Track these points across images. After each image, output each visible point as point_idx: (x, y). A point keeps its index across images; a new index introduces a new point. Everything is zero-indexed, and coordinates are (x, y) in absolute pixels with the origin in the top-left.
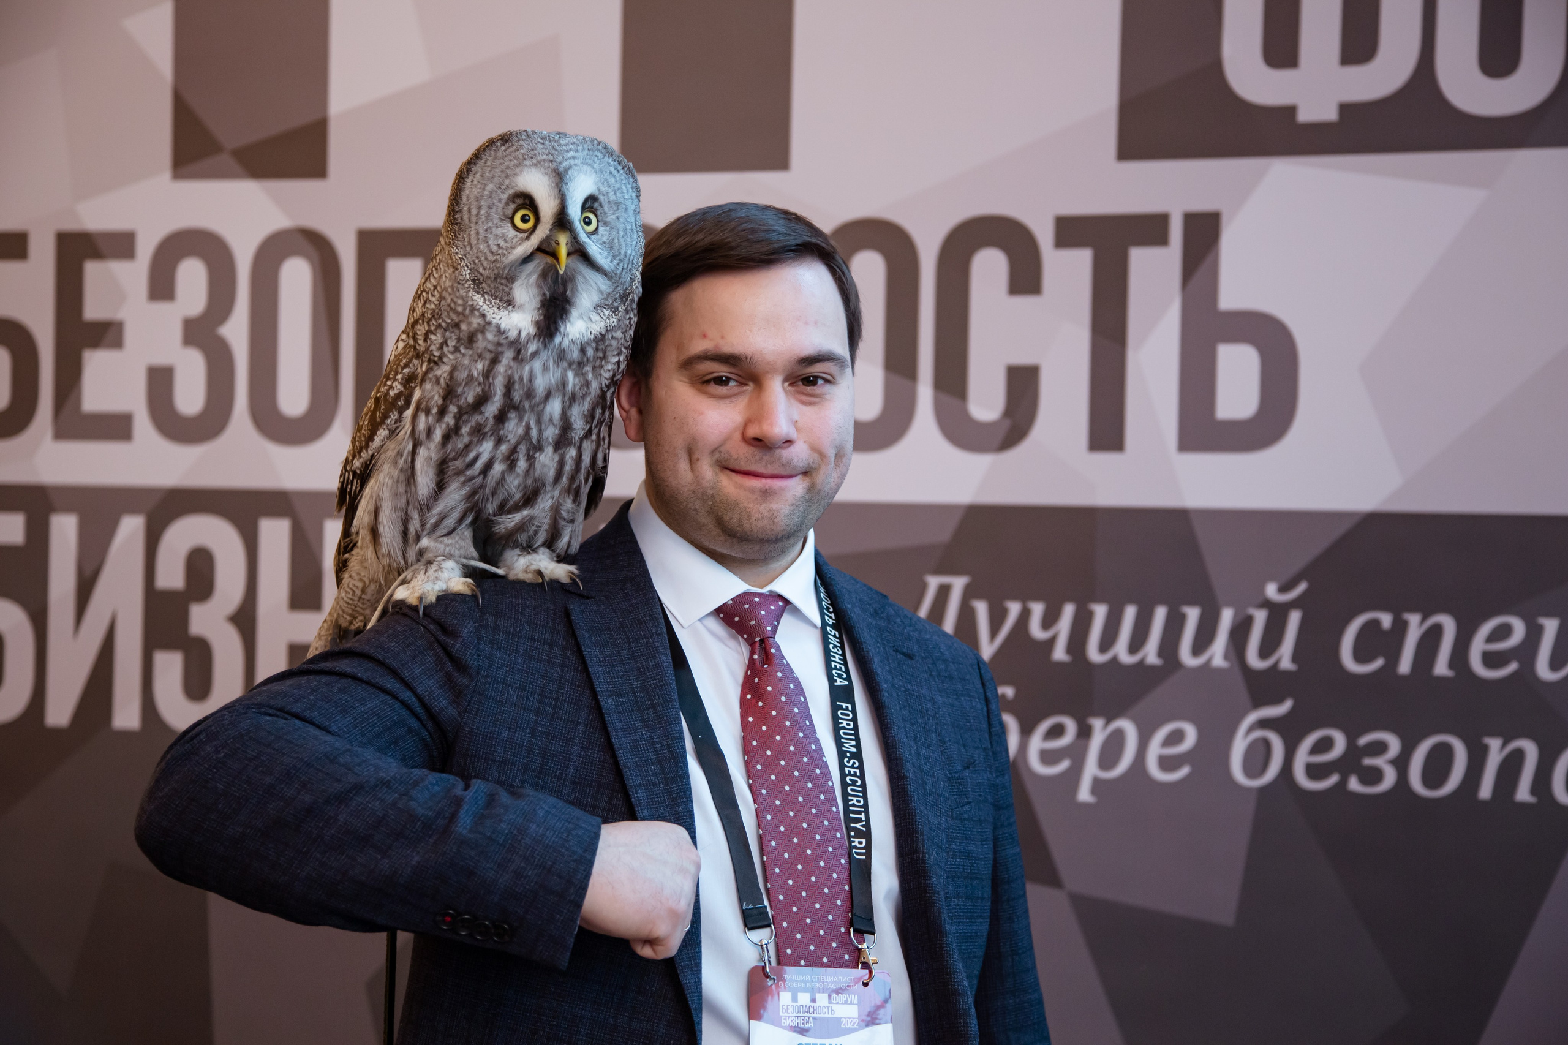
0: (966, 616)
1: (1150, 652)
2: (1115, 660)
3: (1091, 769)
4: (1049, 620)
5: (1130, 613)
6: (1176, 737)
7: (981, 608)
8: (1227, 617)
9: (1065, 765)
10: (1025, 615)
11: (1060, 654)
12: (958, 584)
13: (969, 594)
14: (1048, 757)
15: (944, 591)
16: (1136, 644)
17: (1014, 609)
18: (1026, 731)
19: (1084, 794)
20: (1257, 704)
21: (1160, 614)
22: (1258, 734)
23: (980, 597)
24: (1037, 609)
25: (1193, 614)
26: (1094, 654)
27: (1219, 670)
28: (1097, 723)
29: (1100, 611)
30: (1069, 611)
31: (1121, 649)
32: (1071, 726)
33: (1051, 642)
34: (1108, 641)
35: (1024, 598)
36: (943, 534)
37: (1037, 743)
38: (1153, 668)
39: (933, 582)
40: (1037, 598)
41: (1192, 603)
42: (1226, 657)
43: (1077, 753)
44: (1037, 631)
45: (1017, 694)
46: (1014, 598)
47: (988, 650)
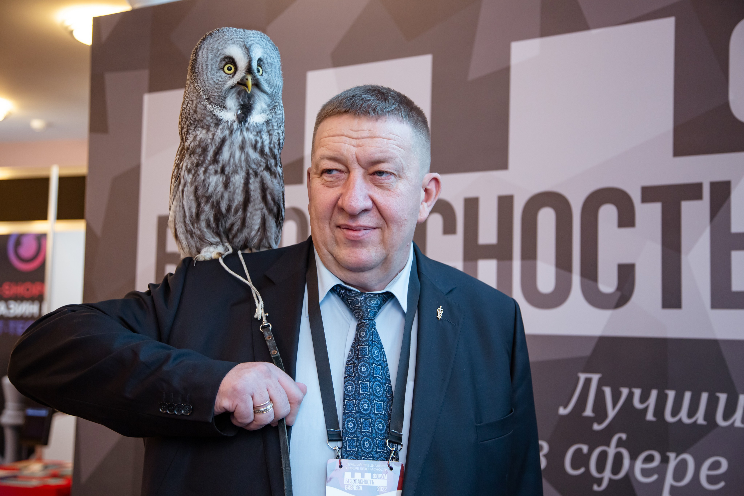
0: (600, 394)
1: (700, 417)
2: (679, 422)
3: (669, 480)
4: (643, 399)
5: (688, 396)
6: (716, 465)
7: (607, 391)
9: (655, 477)
10: (631, 395)
11: (650, 416)
12: (595, 378)
13: (601, 383)
14: (645, 473)
15: (588, 382)
16: (692, 412)
17: (625, 392)
18: (633, 458)
21: (704, 396)
23: (607, 385)
24: (637, 393)
25: (723, 397)
26: (668, 417)
27: (737, 428)
28: (672, 455)
29: (672, 394)
30: (654, 394)
31: (683, 416)
32: (657, 456)
33: (645, 410)
34: (676, 411)
35: (630, 386)
36: (587, 351)
38: (702, 426)
39: (583, 377)
40: (637, 387)
41: (722, 391)
44: (636, 404)
45: (627, 438)
46: (625, 386)
47: (611, 414)
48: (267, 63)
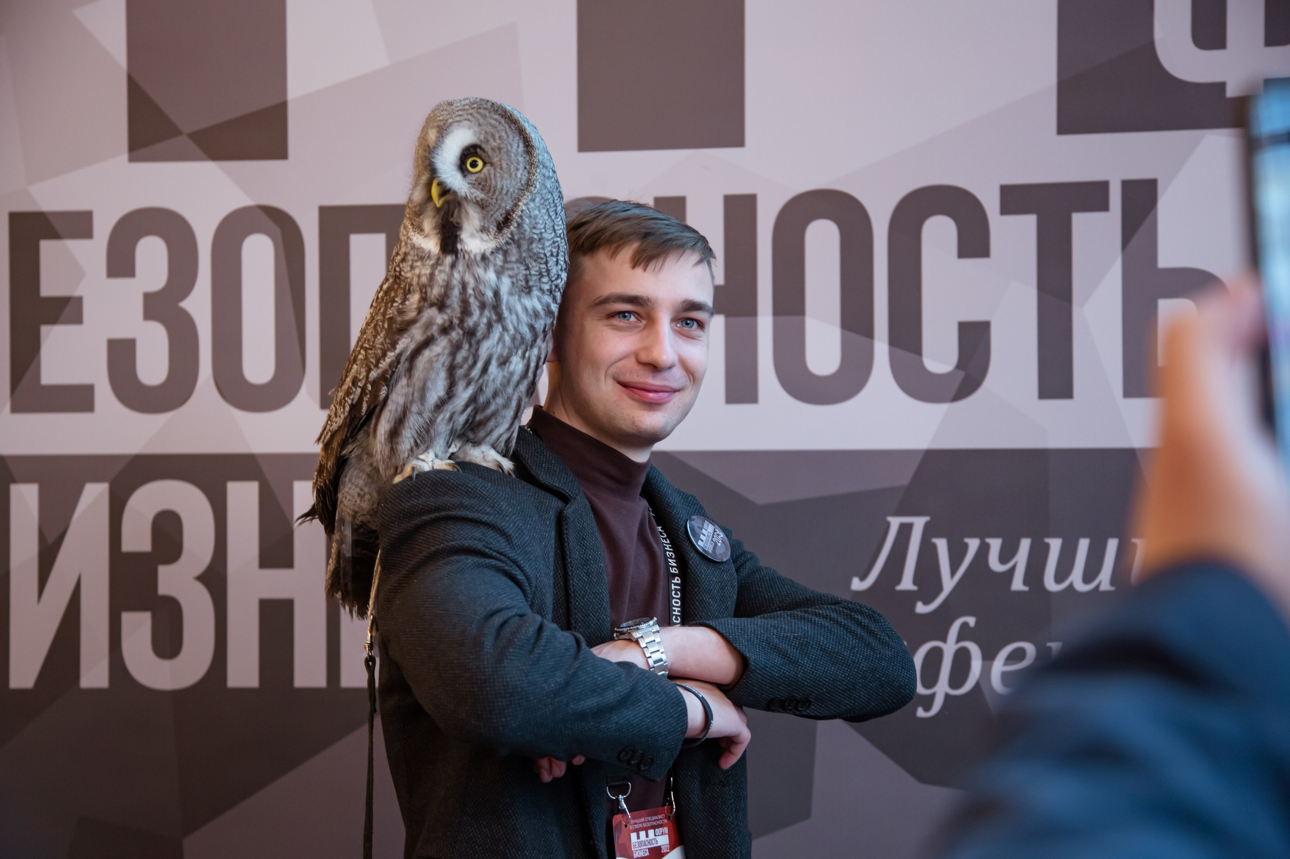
0: (928, 553)
1: (1104, 580)
2: (1070, 589)
4: (1007, 554)
5: (1084, 545)
7: (942, 545)
10: (984, 550)
11: (1018, 584)
12: (919, 523)
13: (929, 533)
14: (1009, 679)
15: (905, 531)
16: (1090, 574)
17: (973, 544)
18: (988, 656)
21: (1112, 547)
23: (940, 535)
24: (995, 544)
26: (1050, 584)
29: (1055, 545)
30: (1025, 544)
31: (1076, 578)
32: (1031, 652)
33: (1009, 574)
34: (1062, 573)
35: (983, 534)
36: (903, 477)
37: (999, 667)
38: (1107, 595)
39: (895, 522)
40: (994, 534)
44: (995, 564)
45: (977, 623)
46: (973, 534)
47: (949, 584)
48: (492, 149)
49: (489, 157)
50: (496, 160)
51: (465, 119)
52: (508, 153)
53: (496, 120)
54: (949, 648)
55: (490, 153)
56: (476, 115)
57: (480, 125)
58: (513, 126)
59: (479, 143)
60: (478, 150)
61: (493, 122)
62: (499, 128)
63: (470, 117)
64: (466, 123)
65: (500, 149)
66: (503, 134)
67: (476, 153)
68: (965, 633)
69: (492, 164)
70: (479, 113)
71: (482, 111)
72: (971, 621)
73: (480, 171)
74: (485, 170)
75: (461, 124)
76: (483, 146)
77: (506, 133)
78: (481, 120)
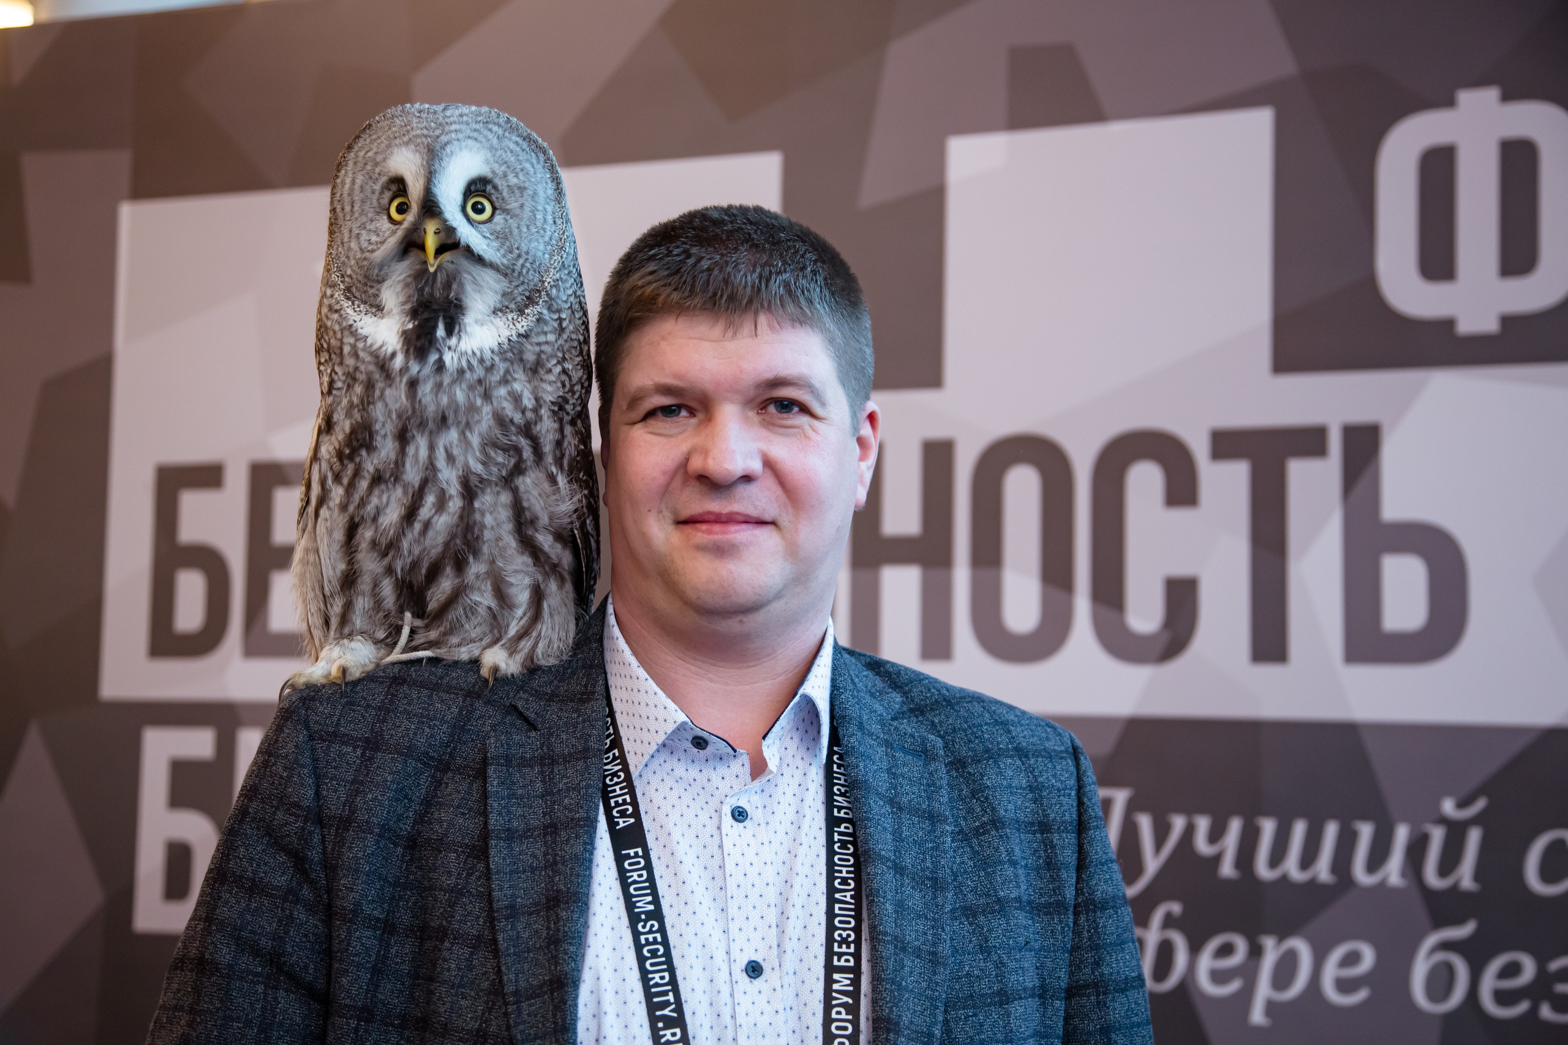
0: (1130, 830)
1: (1323, 869)
2: (1284, 879)
3: (1264, 990)
4: (1216, 834)
5: (1299, 829)
6: (1352, 959)
7: (1145, 822)
8: (1402, 834)
9: (1235, 986)
10: (1189, 831)
11: (1227, 869)
12: (1120, 797)
13: (1132, 807)
14: (1218, 977)
16: (1308, 859)
17: (1178, 823)
18: (1195, 949)
19: (1258, 1016)
20: (1439, 923)
21: (1331, 831)
22: (1441, 956)
23: (1143, 809)
24: (1203, 824)
25: (1366, 831)
26: (1263, 870)
27: (1395, 891)
28: (1269, 943)
29: (1268, 827)
30: (1235, 826)
31: (1291, 866)
32: (1241, 946)
33: (1217, 859)
34: (1277, 856)
35: (1190, 811)
36: (1104, 745)
37: (1206, 962)
38: (1324, 887)
40: (1202, 811)
41: (1364, 818)
42: (1404, 874)
43: (1249, 972)
44: (1202, 845)
45: (1183, 910)
46: (1179, 810)
47: (1152, 864)
49: (503, 199)
50: (513, 205)
51: (469, 137)
52: (535, 195)
53: (517, 143)
54: (1152, 936)
55: (505, 194)
56: (486, 132)
57: (492, 148)
58: (541, 155)
59: (490, 175)
60: (489, 188)
61: (512, 146)
62: (521, 158)
63: (475, 134)
64: (470, 142)
65: (522, 189)
66: (527, 166)
67: (484, 191)
68: (1169, 922)
69: (506, 211)
70: (491, 130)
71: (495, 128)
72: (1176, 908)
73: (490, 220)
74: (498, 218)
75: (463, 144)
76: (497, 181)
77: (533, 165)
78: (495, 141)
